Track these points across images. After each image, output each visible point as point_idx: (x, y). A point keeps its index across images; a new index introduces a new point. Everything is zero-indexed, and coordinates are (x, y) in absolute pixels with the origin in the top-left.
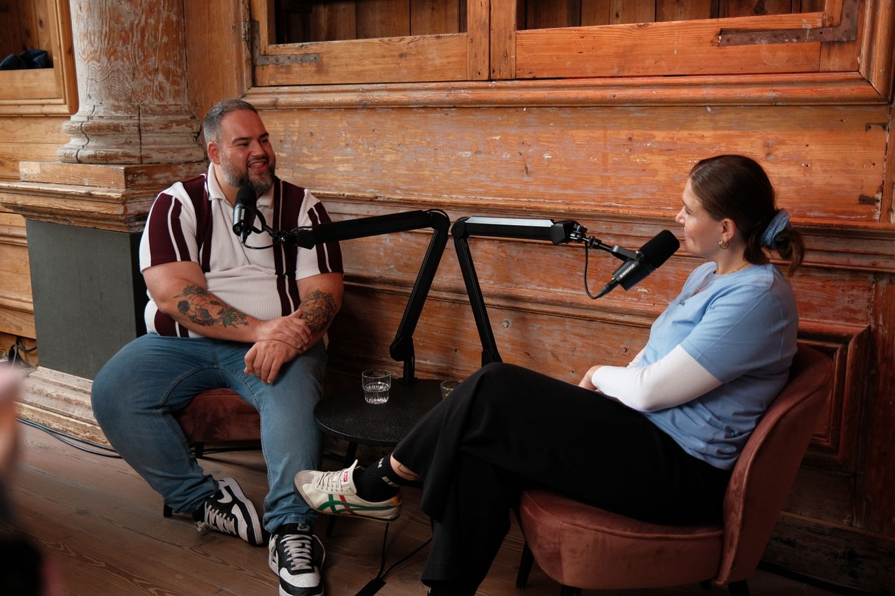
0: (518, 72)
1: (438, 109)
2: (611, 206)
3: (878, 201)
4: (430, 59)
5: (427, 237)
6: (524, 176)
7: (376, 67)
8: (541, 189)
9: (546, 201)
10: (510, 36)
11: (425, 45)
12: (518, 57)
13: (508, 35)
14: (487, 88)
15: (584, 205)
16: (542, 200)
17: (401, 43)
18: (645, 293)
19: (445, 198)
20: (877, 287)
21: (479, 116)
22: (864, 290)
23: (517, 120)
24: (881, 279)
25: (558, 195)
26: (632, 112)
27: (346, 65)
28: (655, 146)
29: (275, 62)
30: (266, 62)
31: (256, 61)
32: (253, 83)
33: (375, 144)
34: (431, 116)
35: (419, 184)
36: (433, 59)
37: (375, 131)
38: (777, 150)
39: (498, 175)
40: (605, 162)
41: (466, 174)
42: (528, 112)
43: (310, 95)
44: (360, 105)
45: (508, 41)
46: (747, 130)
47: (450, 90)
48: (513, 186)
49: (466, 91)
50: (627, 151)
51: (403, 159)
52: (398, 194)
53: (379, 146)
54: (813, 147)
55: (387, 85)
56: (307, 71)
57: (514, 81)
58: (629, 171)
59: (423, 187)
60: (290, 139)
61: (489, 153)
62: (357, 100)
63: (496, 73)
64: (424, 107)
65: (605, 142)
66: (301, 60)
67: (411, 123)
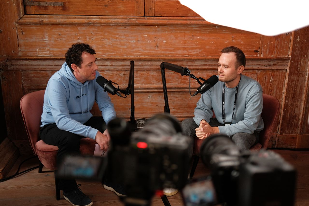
0: (155, 14)
1: (122, 26)
2: (187, 57)
3: (259, 51)
4: (119, 8)
5: (116, 71)
6: (156, 48)
7: (93, 9)
8: (163, 52)
9: (164, 56)
11: (117, 3)
12: (155, 9)
13: (152, 1)
14: (144, 19)
15: (178, 57)
16: (163, 56)
17: (106, 1)
19: (124, 57)
20: (258, 73)
21: (139, 29)
22: (255, 74)
23: (154, 30)
24: (259, 71)
25: (169, 54)
26: (194, 28)
27: (78, 8)
28: (200, 38)
29: (37, 4)
30: (32, 4)
31: (26, 3)
32: (25, 13)
33: (93, 38)
34: (119, 28)
35: (113, 53)
36: (120, 8)
37: (93, 34)
38: (235, 39)
39: (146, 48)
40: (185, 43)
41: (133, 48)
42: (158, 27)
43: (60, 19)
44: (87, 24)
45: (152, 3)
46: (227, 33)
47: (128, 19)
48: (152, 52)
49: (135, 20)
50: (192, 39)
51: (106, 44)
52: (104, 56)
53: (94, 39)
54: (244, 38)
55: (100, 16)
56: (57, 9)
57: (154, 17)
58: (192, 45)
59: (115, 54)
60: (48, 37)
61: (142, 41)
62: (86, 22)
63: (147, 14)
64: (117, 25)
65: (185, 37)
66: (53, 4)
67: (109, 31)
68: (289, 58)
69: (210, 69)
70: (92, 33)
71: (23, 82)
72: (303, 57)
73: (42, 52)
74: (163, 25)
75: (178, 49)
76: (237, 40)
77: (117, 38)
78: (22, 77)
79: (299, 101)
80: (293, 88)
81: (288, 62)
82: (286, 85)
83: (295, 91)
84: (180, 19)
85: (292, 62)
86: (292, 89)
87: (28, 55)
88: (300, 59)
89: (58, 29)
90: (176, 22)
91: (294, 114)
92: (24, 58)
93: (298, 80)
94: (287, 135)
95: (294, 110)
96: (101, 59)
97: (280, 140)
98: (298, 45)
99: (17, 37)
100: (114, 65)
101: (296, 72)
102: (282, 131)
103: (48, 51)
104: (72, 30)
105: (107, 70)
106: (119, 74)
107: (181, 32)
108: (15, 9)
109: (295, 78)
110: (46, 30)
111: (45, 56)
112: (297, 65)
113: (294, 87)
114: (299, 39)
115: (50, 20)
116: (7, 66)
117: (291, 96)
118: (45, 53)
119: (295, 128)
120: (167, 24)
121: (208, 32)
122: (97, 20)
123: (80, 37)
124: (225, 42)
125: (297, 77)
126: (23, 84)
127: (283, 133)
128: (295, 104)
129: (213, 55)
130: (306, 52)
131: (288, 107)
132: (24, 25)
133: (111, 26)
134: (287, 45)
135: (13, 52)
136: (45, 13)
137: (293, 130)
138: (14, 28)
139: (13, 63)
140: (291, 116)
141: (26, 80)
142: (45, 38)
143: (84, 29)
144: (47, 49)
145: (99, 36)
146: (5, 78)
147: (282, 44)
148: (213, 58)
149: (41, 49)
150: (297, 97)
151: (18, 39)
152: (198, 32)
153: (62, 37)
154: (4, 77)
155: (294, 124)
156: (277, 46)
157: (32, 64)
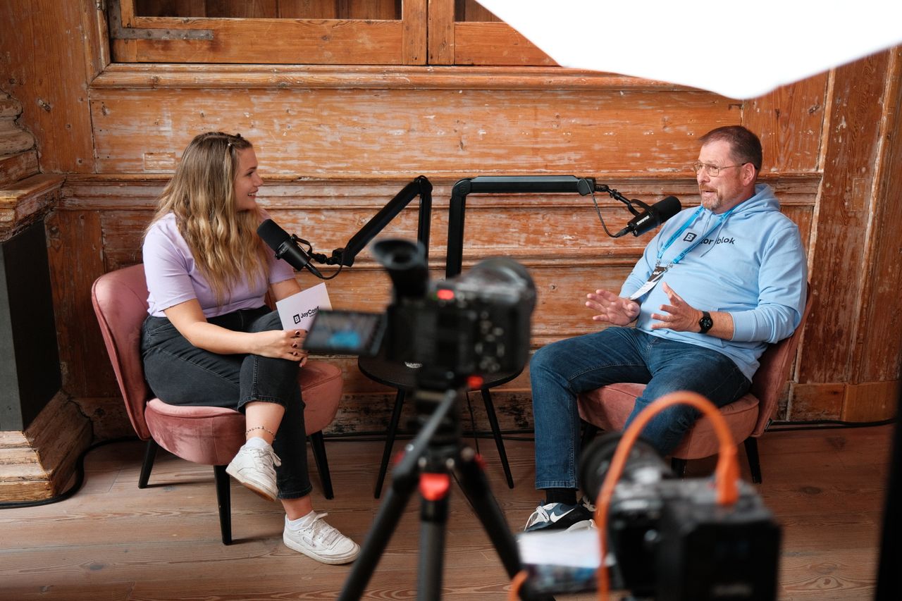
0: (456, 59)
1: (367, 91)
2: (541, 172)
4: (359, 44)
5: (353, 213)
6: (458, 150)
7: (292, 48)
8: (476, 161)
9: (482, 171)
10: (449, 26)
11: (353, 29)
12: (456, 45)
13: (447, 25)
14: (426, 72)
16: (478, 171)
17: (324, 25)
18: (570, 240)
21: (413, 98)
23: (452, 101)
25: (493, 166)
26: (561, 95)
27: (252, 44)
28: (578, 122)
29: (145, 36)
30: (131, 36)
31: (115, 33)
32: (113, 58)
33: (290, 125)
34: (359, 97)
35: (344, 162)
36: (363, 43)
37: (290, 112)
38: (671, 123)
39: (433, 151)
40: (536, 136)
41: (398, 151)
42: (464, 94)
43: (204, 75)
44: (275, 86)
45: (446, 31)
46: (649, 110)
47: (384, 73)
48: (448, 159)
49: (401, 74)
50: (555, 126)
51: (325, 139)
52: (318, 173)
53: (294, 127)
54: (695, 121)
55: (309, 66)
56: (195, 48)
57: (453, 67)
58: (557, 142)
59: (350, 165)
60: (170, 121)
61: (423, 131)
62: (274, 81)
63: (434, 58)
64: (354, 89)
65: (536, 120)
66: (186, 36)
67: (335, 104)
68: (820, 175)
69: (605, 205)
70: (288, 111)
71: (105, 242)
72: (857, 171)
73: (155, 162)
74: (477, 88)
75: (519, 151)
76: (678, 128)
77: (355, 124)
78: (102, 228)
79: (850, 291)
80: (830, 257)
81: (815, 185)
82: (813, 249)
83: (836, 264)
84: (523, 73)
85: (828, 185)
86: (828, 258)
87: (118, 171)
88: (848, 177)
89: (200, 101)
90: (512, 79)
91: (837, 329)
92: (109, 177)
93: (845, 236)
94: (819, 384)
95: (837, 318)
96: (311, 180)
97: (798, 399)
98: (842, 141)
99: (90, 121)
100: (346, 195)
101: (838, 213)
102: (803, 375)
103: (173, 159)
104: (236, 104)
105: (327, 210)
106: (360, 221)
107: (526, 107)
108: (87, 48)
109: (837, 229)
110: (166, 103)
111: (164, 171)
112: (842, 195)
113: (836, 254)
114: (844, 124)
115: (177, 76)
116: (63, 198)
117: (825, 276)
118: (165, 165)
119: (839, 367)
120: (489, 86)
121: (598, 105)
122: (301, 77)
123: (257, 123)
124: (645, 134)
125: (841, 226)
126: (103, 248)
127: (807, 379)
128: (837, 299)
129: (612, 169)
130: (865, 159)
131: (820, 307)
132: (109, 90)
133: (338, 91)
134: (814, 139)
135: (80, 162)
136: (163, 59)
137: (834, 370)
138: (82, 100)
139: (79, 193)
140: (827, 332)
141: (112, 235)
142: (164, 124)
143: (266, 99)
144: (169, 154)
145: (306, 119)
146: (57, 230)
147: (801, 136)
148: (613, 177)
149: (152, 154)
150: (844, 282)
151: (94, 127)
152: (572, 107)
153: (208, 123)
154: (54, 229)
155: (838, 356)
156: (785, 142)
157: (128, 193)
